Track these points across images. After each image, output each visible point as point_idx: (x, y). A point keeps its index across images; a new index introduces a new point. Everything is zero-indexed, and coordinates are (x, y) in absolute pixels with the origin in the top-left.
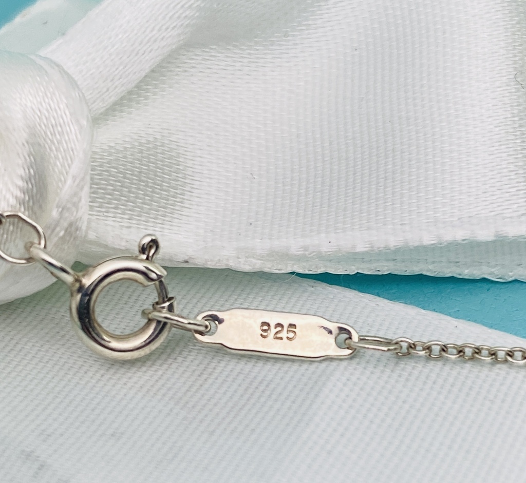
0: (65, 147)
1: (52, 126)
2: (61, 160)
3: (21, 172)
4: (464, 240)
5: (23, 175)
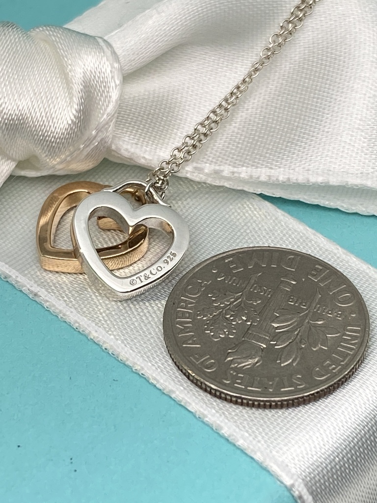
0: (106, 95)
1: (101, 82)
2: (103, 102)
4: (321, 183)
5: (77, 108)
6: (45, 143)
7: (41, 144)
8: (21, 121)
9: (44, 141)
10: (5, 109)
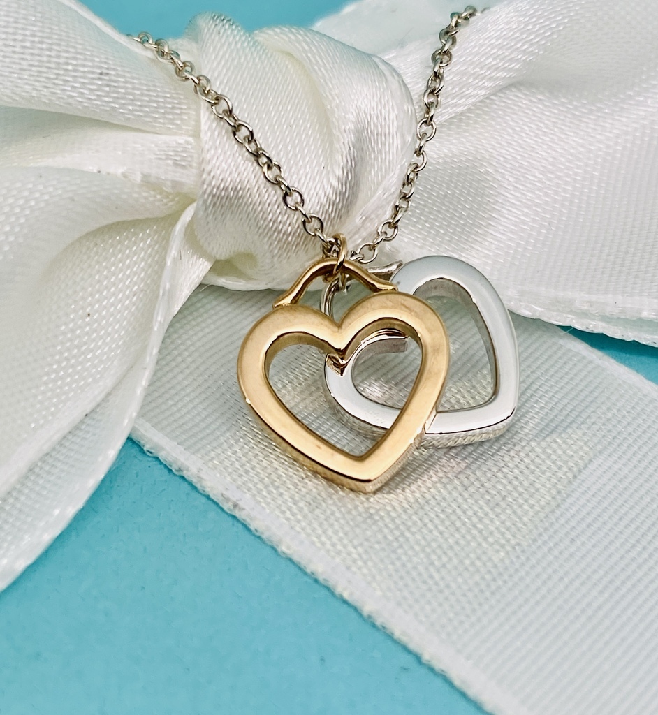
0: (384, 158)
1: (377, 135)
2: (376, 169)
3: (339, 172)
5: (341, 176)
6: (276, 234)
7: (269, 235)
8: (238, 193)
9: (275, 231)
10: (216, 169)
